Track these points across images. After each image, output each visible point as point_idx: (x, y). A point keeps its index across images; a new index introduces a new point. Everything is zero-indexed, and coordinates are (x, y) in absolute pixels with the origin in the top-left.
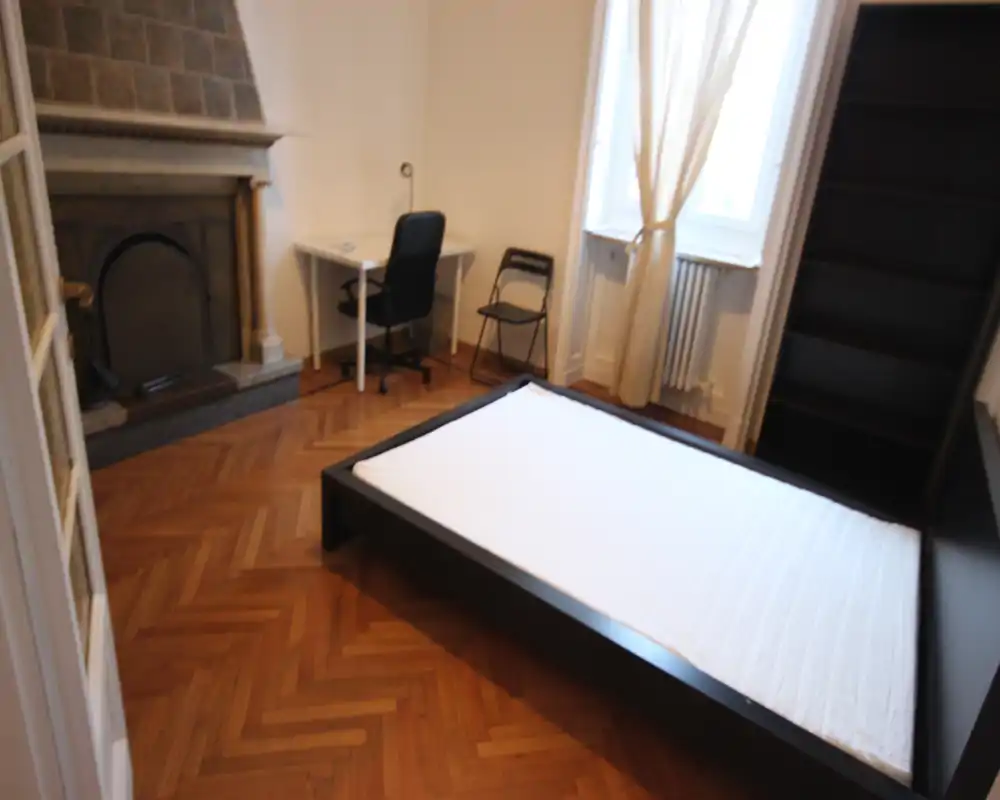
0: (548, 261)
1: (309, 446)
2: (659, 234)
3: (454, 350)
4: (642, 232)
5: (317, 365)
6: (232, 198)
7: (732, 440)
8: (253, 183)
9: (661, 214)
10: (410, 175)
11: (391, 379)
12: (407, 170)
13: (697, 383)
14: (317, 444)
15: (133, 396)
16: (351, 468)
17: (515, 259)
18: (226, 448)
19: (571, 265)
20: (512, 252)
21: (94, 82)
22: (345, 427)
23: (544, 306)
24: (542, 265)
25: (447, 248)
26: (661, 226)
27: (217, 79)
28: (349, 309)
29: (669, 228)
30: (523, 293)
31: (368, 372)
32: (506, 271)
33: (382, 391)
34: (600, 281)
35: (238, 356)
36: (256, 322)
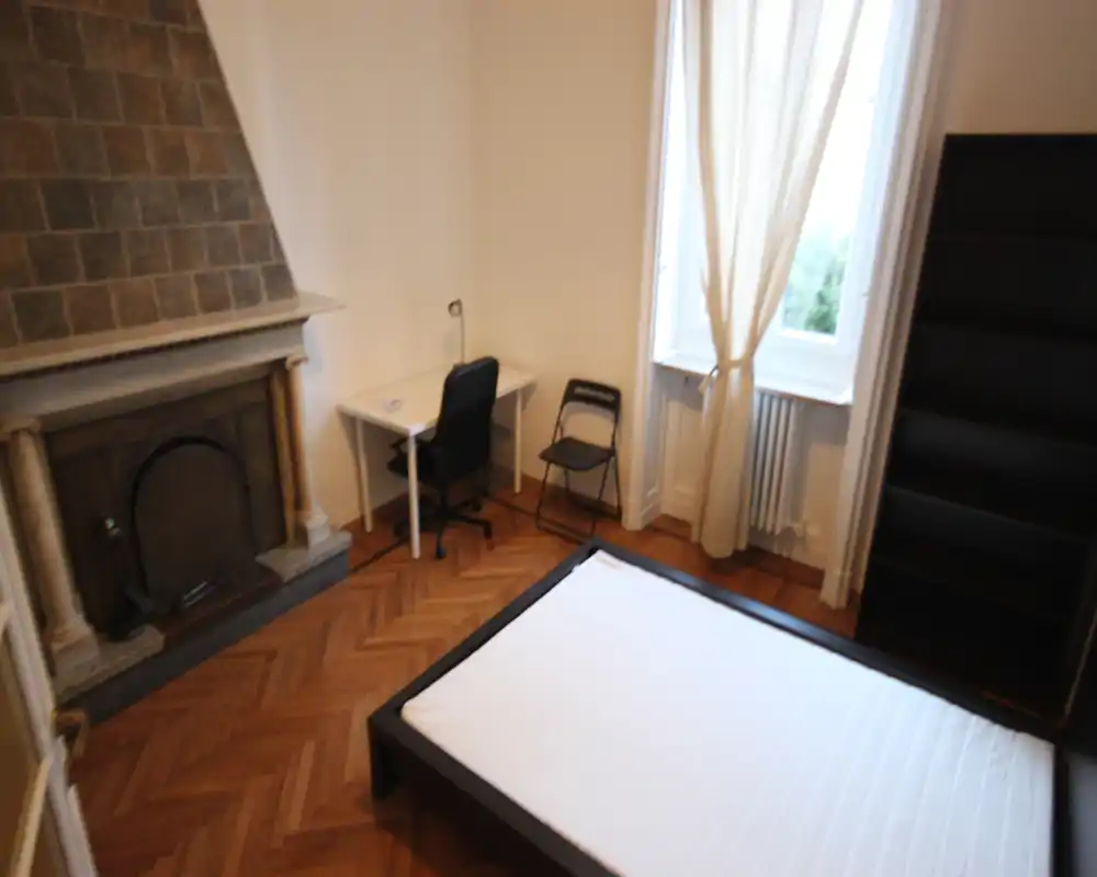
0: (616, 393)
1: (360, 647)
2: (735, 373)
3: (518, 488)
4: (717, 368)
5: (369, 526)
6: (267, 380)
7: (832, 592)
8: (288, 364)
9: (737, 351)
10: (460, 311)
11: (449, 537)
12: (455, 308)
13: (789, 523)
14: (369, 641)
15: (170, 616)
16: (399, 709)
17: (579, 390)
18: (271, 656)
19: (639, 399)
20: (574, 384)
21: (114, 304)
22: (399, 612)
23: (613, 443)
24: (609, 398)
25: (504, 386)
26: (736, 364)
27: (242, 267)
28: (399, 466)
29: (747, 365)
30: (591, 427)
31: (423, 529)
32: (571, 405)
33: (439, 555)
34: (675, 409)
35: (281, 540)
36: (299, 503)
